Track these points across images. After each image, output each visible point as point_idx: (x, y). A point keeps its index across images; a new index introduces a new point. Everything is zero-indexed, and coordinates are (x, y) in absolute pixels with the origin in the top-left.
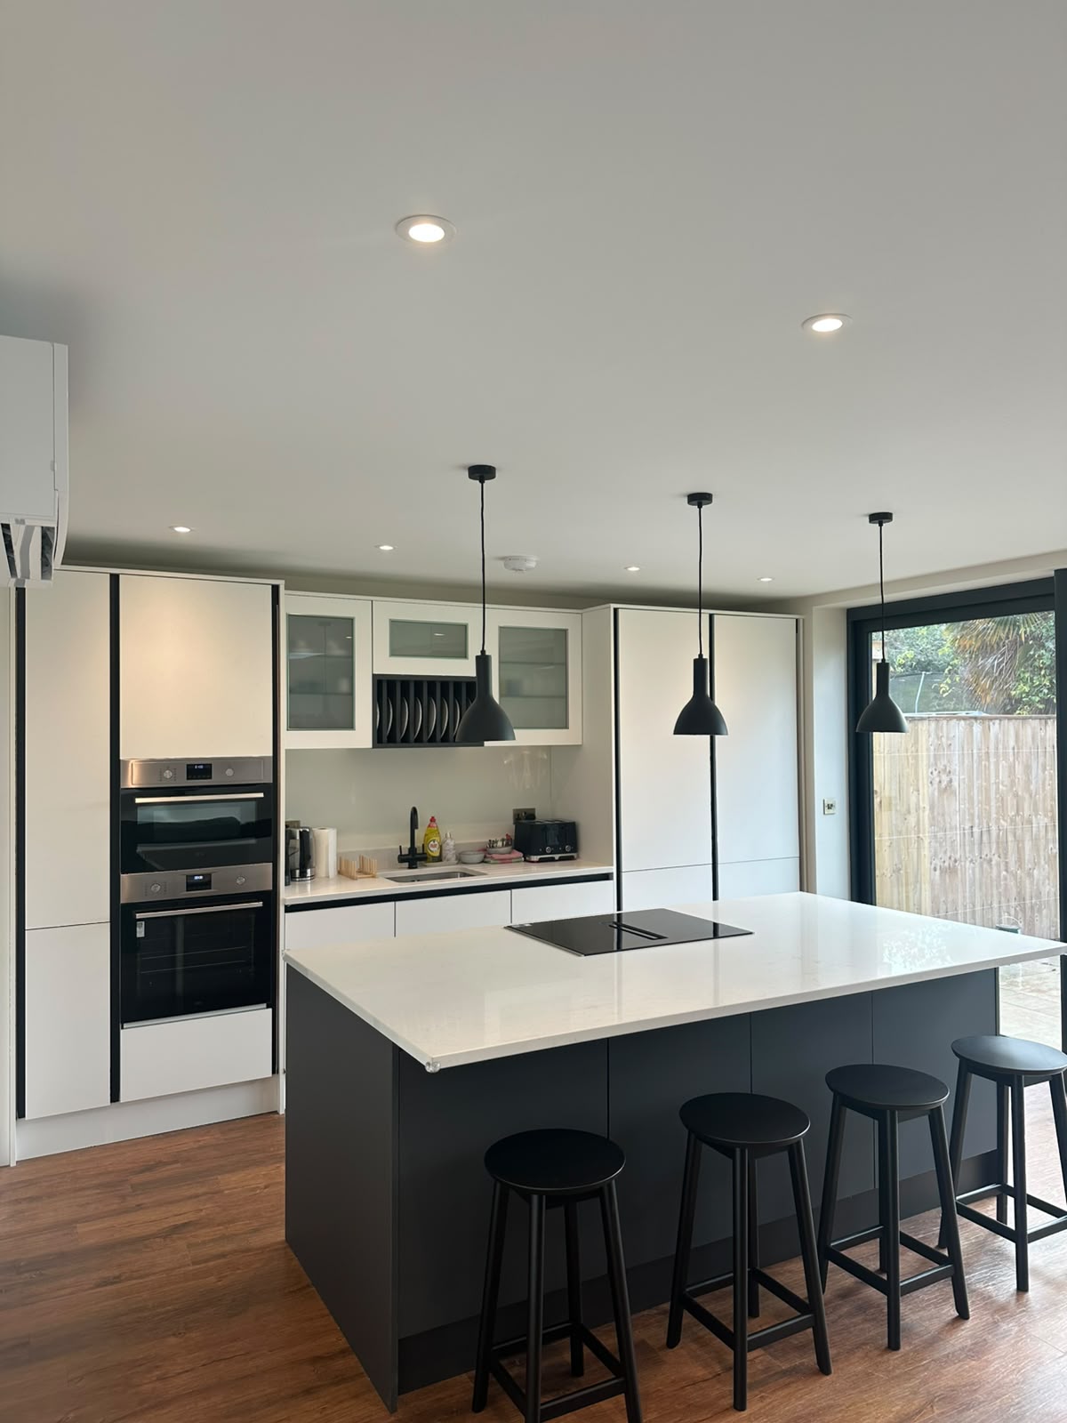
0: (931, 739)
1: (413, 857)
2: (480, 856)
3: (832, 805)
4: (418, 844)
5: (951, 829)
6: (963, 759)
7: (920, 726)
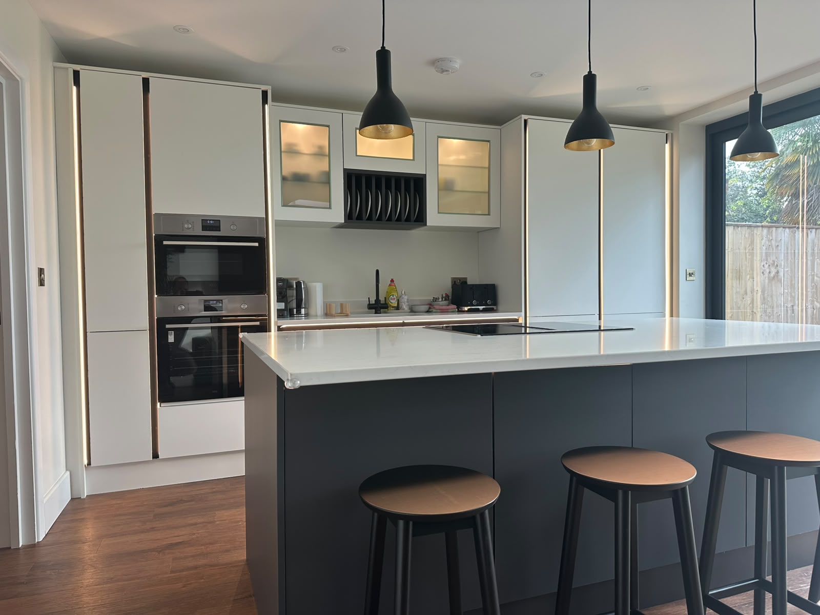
0: (763, 241)
1: (378, 307)
2: (426, 308)
3: (692, 274)
4: (382, 298)
5: (777, 306)
6: (788, 256)
7: (755, 232)
